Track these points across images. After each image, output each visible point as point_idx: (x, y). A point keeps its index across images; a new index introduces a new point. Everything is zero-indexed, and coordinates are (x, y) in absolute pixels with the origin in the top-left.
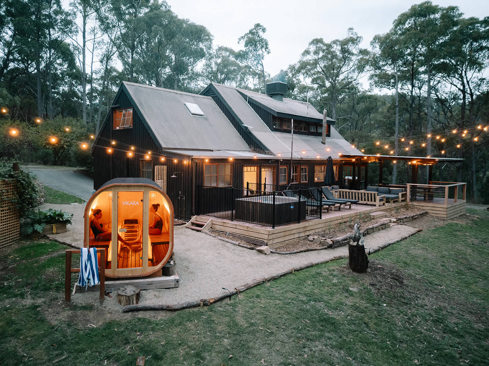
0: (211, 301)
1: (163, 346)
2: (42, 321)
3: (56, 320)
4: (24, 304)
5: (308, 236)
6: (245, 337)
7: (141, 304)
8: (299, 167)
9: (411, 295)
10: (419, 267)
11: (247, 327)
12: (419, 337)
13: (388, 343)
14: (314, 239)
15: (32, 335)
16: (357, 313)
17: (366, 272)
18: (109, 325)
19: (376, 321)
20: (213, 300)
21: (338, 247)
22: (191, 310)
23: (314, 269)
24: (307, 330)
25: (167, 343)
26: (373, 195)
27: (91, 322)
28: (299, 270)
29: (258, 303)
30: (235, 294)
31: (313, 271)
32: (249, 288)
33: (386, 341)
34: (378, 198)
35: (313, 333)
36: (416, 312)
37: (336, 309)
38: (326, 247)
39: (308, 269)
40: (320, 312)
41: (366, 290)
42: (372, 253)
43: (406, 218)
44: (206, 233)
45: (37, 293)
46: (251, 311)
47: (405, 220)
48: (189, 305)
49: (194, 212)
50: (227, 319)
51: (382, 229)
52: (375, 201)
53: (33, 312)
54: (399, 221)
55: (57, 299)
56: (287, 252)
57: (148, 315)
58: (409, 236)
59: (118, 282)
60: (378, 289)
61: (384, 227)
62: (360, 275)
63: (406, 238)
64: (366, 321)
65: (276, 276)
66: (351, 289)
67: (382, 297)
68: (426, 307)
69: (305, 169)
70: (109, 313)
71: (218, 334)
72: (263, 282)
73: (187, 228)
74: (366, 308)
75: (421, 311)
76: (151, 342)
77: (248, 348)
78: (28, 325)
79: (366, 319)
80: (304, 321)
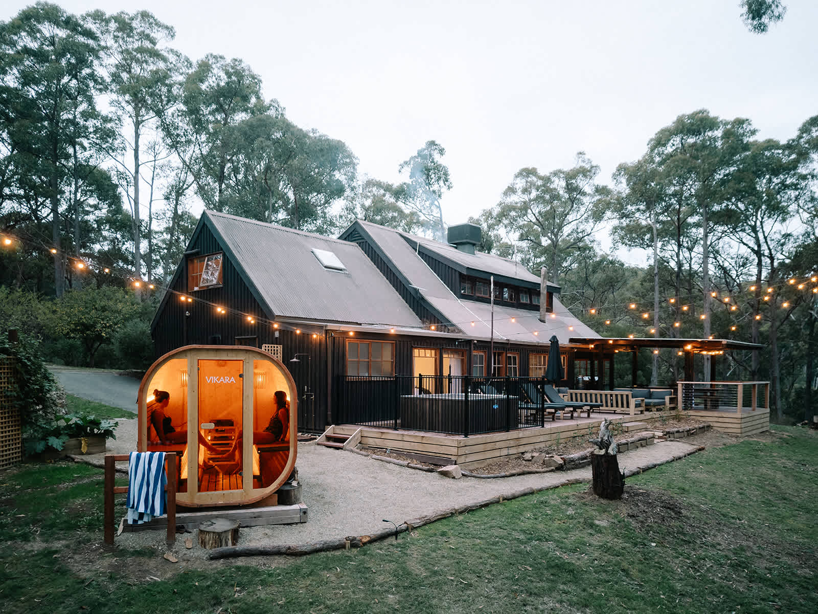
0: (364, 540)
1: (282, 607)
2: (63, 572)
3: (89, 571)
4: (29, 549)
5: (523, 453)
6: (423, 591)
7: (241, 546)
8: (504, 354)
9: (695, 531)
10: (705, 495)
11: (426, 577)
12: (711, 588)
13: (662, 596)
14: (533, 457)
15: (44, 594)
16: (609, 557)
17: (620, 498)
18: (185, 578)
19: (641, 566)
20: (368, 539)
21: (573, 469)
22: (330, 554)
23: (536, 497)
24: (529, 580)
25: (288, 602)
26: (625, 397)
27: (151, 574)
28: (511, 499)
29: (445, 544)
30: (405, 531)
31: (534, 499)
32: (428, 522)
33: (659, 595)
34: (633, 402)
35: (539, 585)
36: (703, 553)
37: (574, 551)
38: (553, 468)
39: (526, 497)
40: (549, 556)
41: (622, 524)
42: (628, 477)
43: (678, 432)
44: (352, 451)
45: (53, 533)
46: (434, 554)
47: (676, 435)
48: (325, 546)
49: (330, 419)
50: (393, 566)
51: (642, 446)
52: (628, 406)
53: (45, 560)
54: (668, 436)
55: (89, 540)
56: (489, 476)
57: (254, 562)
58: (685, 456)
59: (199, 514)
60: (642, 522)
61: (645, 443)
62: (611, 502)
63: (680, 458)
64: (626, 568)
65: (473, 507)
66: (597, 522)
67: (648, 533)
68: (718, 547)
69: (514, 358)
70: (184, 560)
71: (378, 588)
72: (452, 513)
73: (318, 444)
74: (624, 548)
75: (712, 552)
76: (260, 601)
77: (431, 606)
78: (36, 580)
79: (625, 565)
80: (522, 567)
